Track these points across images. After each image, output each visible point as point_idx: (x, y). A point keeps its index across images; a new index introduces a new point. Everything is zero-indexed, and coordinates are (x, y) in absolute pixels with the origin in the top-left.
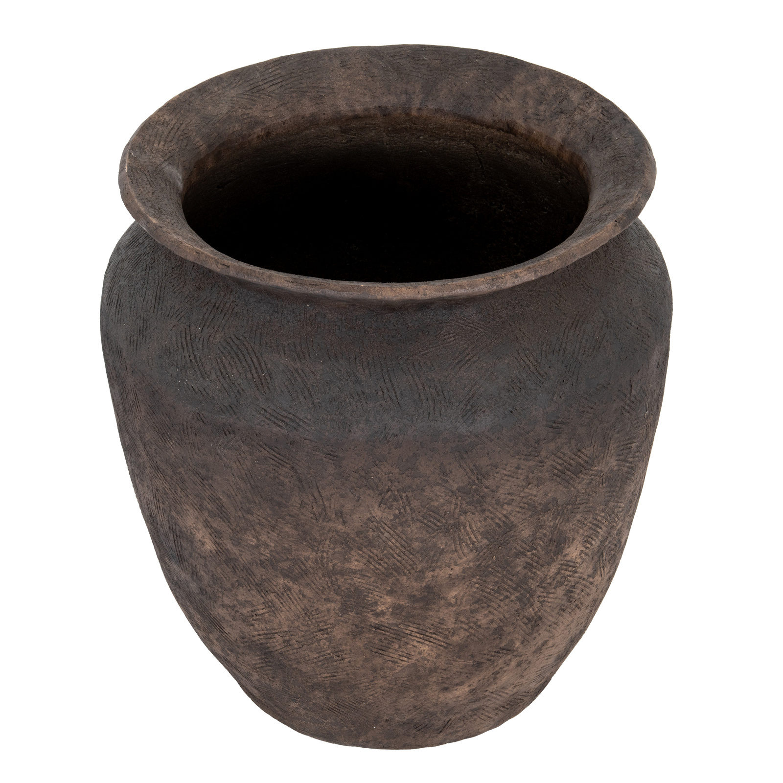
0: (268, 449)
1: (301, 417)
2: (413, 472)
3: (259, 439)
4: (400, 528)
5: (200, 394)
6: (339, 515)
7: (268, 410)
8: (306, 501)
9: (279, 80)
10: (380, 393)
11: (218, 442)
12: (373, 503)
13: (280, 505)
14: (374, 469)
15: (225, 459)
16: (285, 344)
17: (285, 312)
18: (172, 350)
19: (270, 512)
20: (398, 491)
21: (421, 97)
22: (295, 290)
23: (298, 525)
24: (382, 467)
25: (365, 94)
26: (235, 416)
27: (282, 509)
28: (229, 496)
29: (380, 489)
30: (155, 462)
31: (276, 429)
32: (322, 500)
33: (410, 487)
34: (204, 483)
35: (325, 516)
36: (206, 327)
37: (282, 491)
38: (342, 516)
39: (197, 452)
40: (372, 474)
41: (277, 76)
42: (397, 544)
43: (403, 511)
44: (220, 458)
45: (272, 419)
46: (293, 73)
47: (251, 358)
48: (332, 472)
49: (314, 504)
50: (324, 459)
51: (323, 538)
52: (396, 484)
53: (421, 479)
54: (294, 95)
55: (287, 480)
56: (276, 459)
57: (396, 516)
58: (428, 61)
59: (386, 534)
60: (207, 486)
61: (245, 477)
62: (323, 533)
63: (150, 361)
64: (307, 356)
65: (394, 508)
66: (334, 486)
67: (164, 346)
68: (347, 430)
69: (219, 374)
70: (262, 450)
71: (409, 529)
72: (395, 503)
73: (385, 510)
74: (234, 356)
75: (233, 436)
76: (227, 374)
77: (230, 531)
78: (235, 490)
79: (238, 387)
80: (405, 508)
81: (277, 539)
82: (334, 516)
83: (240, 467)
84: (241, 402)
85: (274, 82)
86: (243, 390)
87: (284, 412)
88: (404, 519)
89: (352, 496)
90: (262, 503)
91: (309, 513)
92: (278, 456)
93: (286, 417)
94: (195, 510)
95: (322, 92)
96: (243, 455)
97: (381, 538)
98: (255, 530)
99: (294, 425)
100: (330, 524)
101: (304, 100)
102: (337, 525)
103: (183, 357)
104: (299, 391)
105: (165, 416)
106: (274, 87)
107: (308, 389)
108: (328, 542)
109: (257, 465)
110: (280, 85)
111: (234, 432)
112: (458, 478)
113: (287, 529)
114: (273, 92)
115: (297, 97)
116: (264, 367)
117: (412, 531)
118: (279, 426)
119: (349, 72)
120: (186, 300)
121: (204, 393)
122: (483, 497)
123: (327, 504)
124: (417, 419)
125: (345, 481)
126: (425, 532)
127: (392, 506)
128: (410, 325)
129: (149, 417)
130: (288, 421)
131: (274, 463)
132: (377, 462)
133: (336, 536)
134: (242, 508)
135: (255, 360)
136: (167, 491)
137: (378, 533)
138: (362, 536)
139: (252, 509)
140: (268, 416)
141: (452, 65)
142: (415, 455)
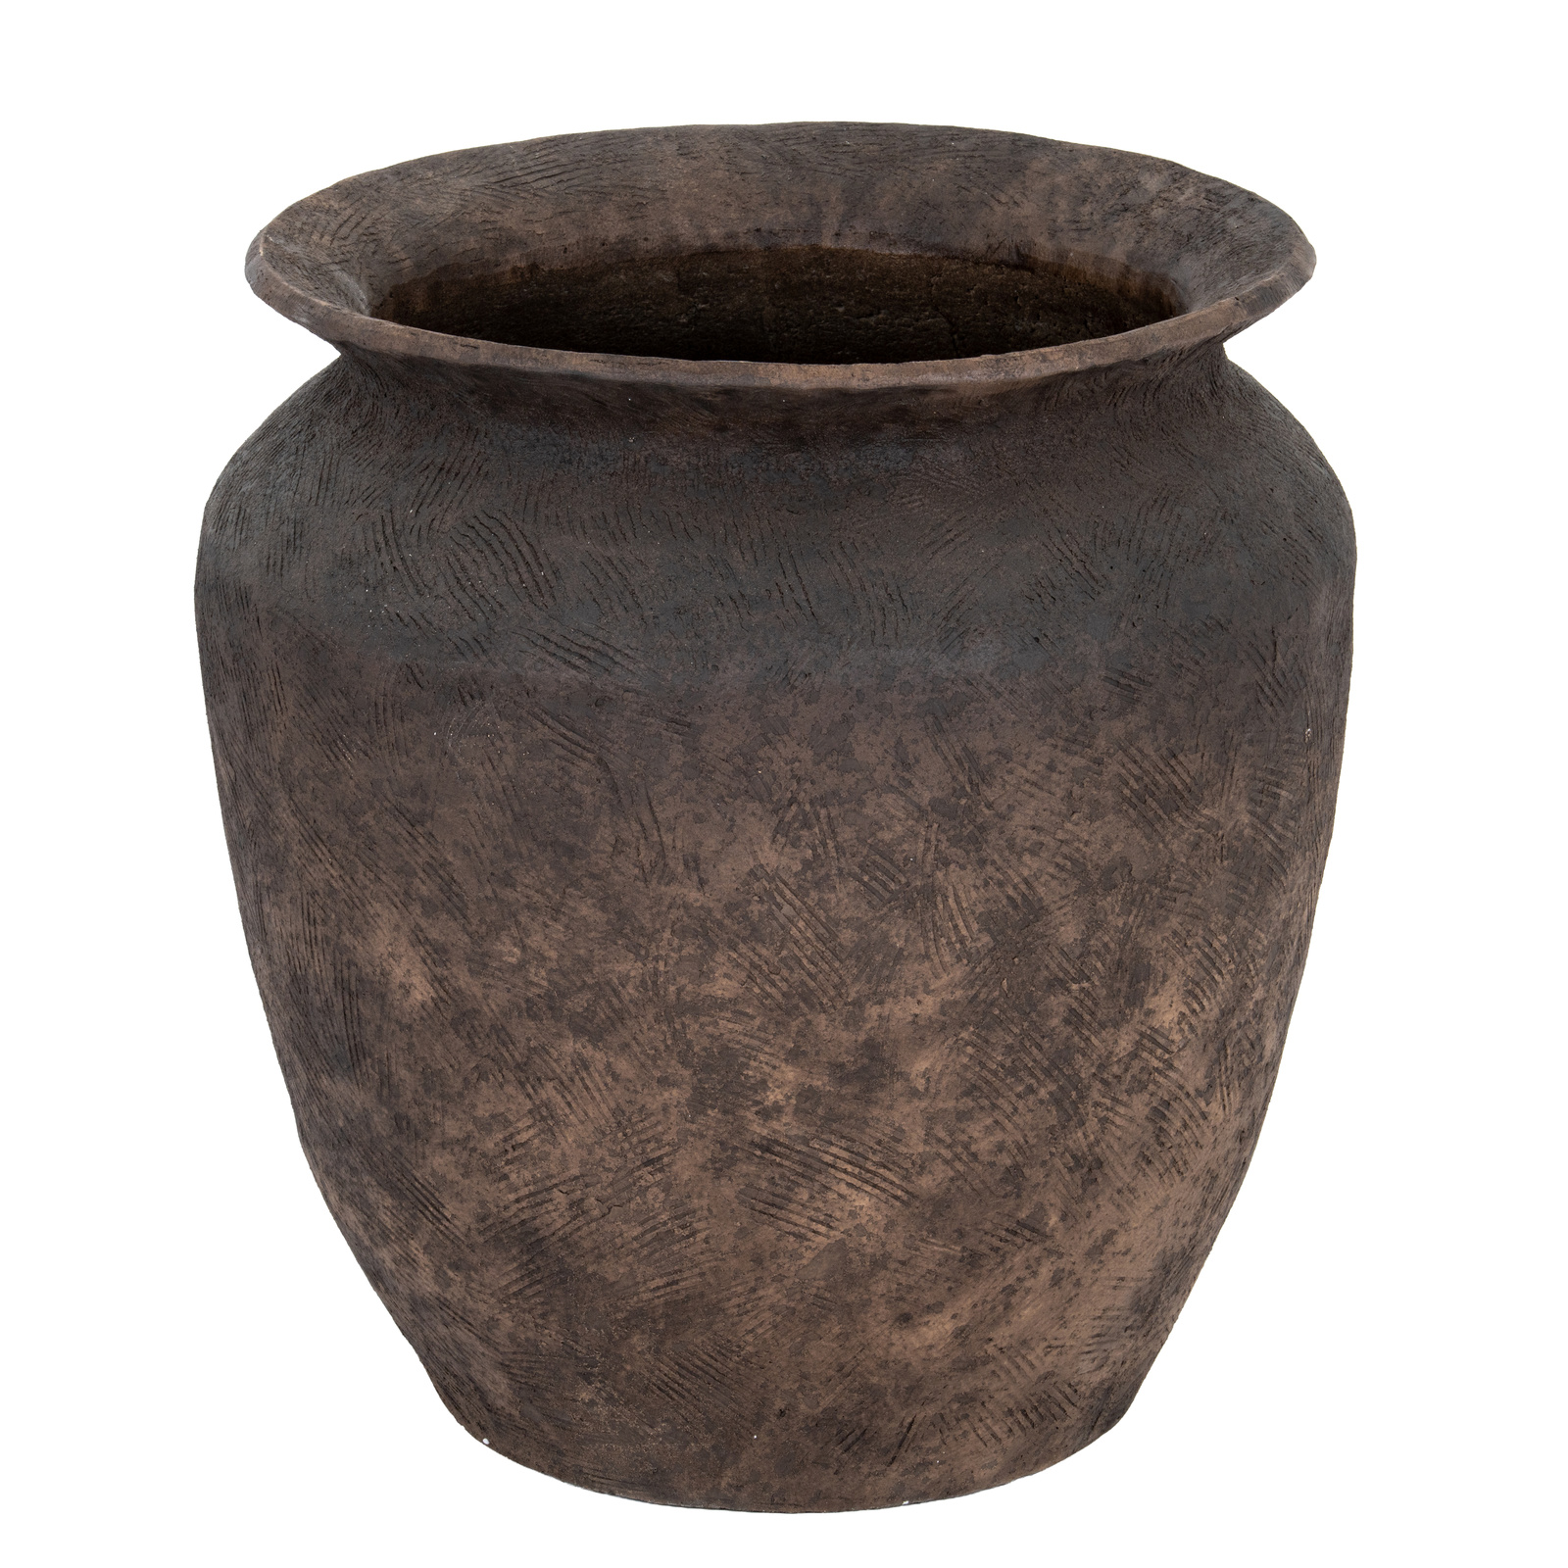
0: (550, 722)
1: (618, 647)
2: (840, 758)
3: (533, 700)
4: (814, 894)
5: (412, 625)
6: (692, 865)
7: (553, 637)
8: (625, 835)
9: (556, 171)
10: (776, 594)
11: (448, 724)
12: (761, 834)
13: (571, 851)
14: (766, 752)
15: (460, 760)
16: (586, 516)
17: (585, 459)
18: (355, 557)
19: (551, 874)
20: (812, 803)
21: (841, 209)
22: (610, 376)
23: (608, 897)
24: (780, 746)
25: (728, 205)
26: (484, 658)
27: (577, 863)
28: (467, 851)
29: (775, 799)
30: (311, 822)
31: (567, 674)
32: (659, 831)
33: (835, 793)
34: (416, 834)
35: (663, 871)
36: (425, 506)
37: (577, 817)
38: (697, 869)
39: (404, 759)
40: (760, 765)
41: (552, 165)
42: (809, 934)
43: (820, 850)
44: (453, 762)
45: (561, 653)
46: (583, 161)
47: (517, 546)
48: (680, 763)
49: (642, 841)
50: (664, 732)
51: (658, 926)
52: (808, 785)
53: (858, 776)
54: (585, 198)
55: (587, 790)
56: (566, 743)
57: (807, 865)
58: (855, 147)
59: (787, 909)
60: (421, 840)
61: (501, 795)
62: (659, 914)
63: (310, 587)
64: (629, 535)
65: (803, 844)
66: (682, 795)
67: (339, 554)
68: (709, 666)
69: (452, 582)
70: (539, 725)
71: (833, 895)
72: (804, 833)
73: (786, 850)
74: (484, 547)
75: (480, 702)
76: (468, 580)
77: (466, 939)
78: (480, 833)
79: (492, 601)
80: (825, 845)
81: (564, 939)
82: (680, 869)
83: (493, 774)
84: (498, 629)
85: (545, 174)
86: (501, 606)
87: (584, 639)
88: (823, 872)
89: (718, 818)
90: (534, 854)
91: (631, 867)
92: (569, 734)
93: (588, 648)
94: (394, 909)
95: (642, 196)
96: (498, 743)
97: (776, 919)
98: (518, 924)
99: (605, 663)
100: (674, 890)
101: (606, 208)
102: (686, 891)
103: (379, 565)
104: (614, 597)
105: (339, 695)
106: (545, 182)
107: (633, 593)
108: (667, 934)
109: (528, 763)
110: (557, 179)
111: (481, 695)
112: (932, 780)
113: (584, 911)
114: (543, 189)
115: (591, 201)
116: (543, 561)
117: (839, 901)
118: (575, 667)
119: (695, 164)
120: (384, 471)
121: (422, 622)
122: (982, 828)
123: (667, 839)
124: (850, 643)
125: (704, 784)
126: (864, 906)
127: (799, 838)
128: (834, 478)
129: (303, 714)
130: (591, 655)
131: (562, 752)
132: (770, 735)
133: (685, 919)
134: (492, 874)
135: (525, 549)
136: (334, 884)
137: (770, 907)
138: (736, 914)
139: (513, 873)
140: (552, 648)
141: (901, 152)
142: (846, 720)
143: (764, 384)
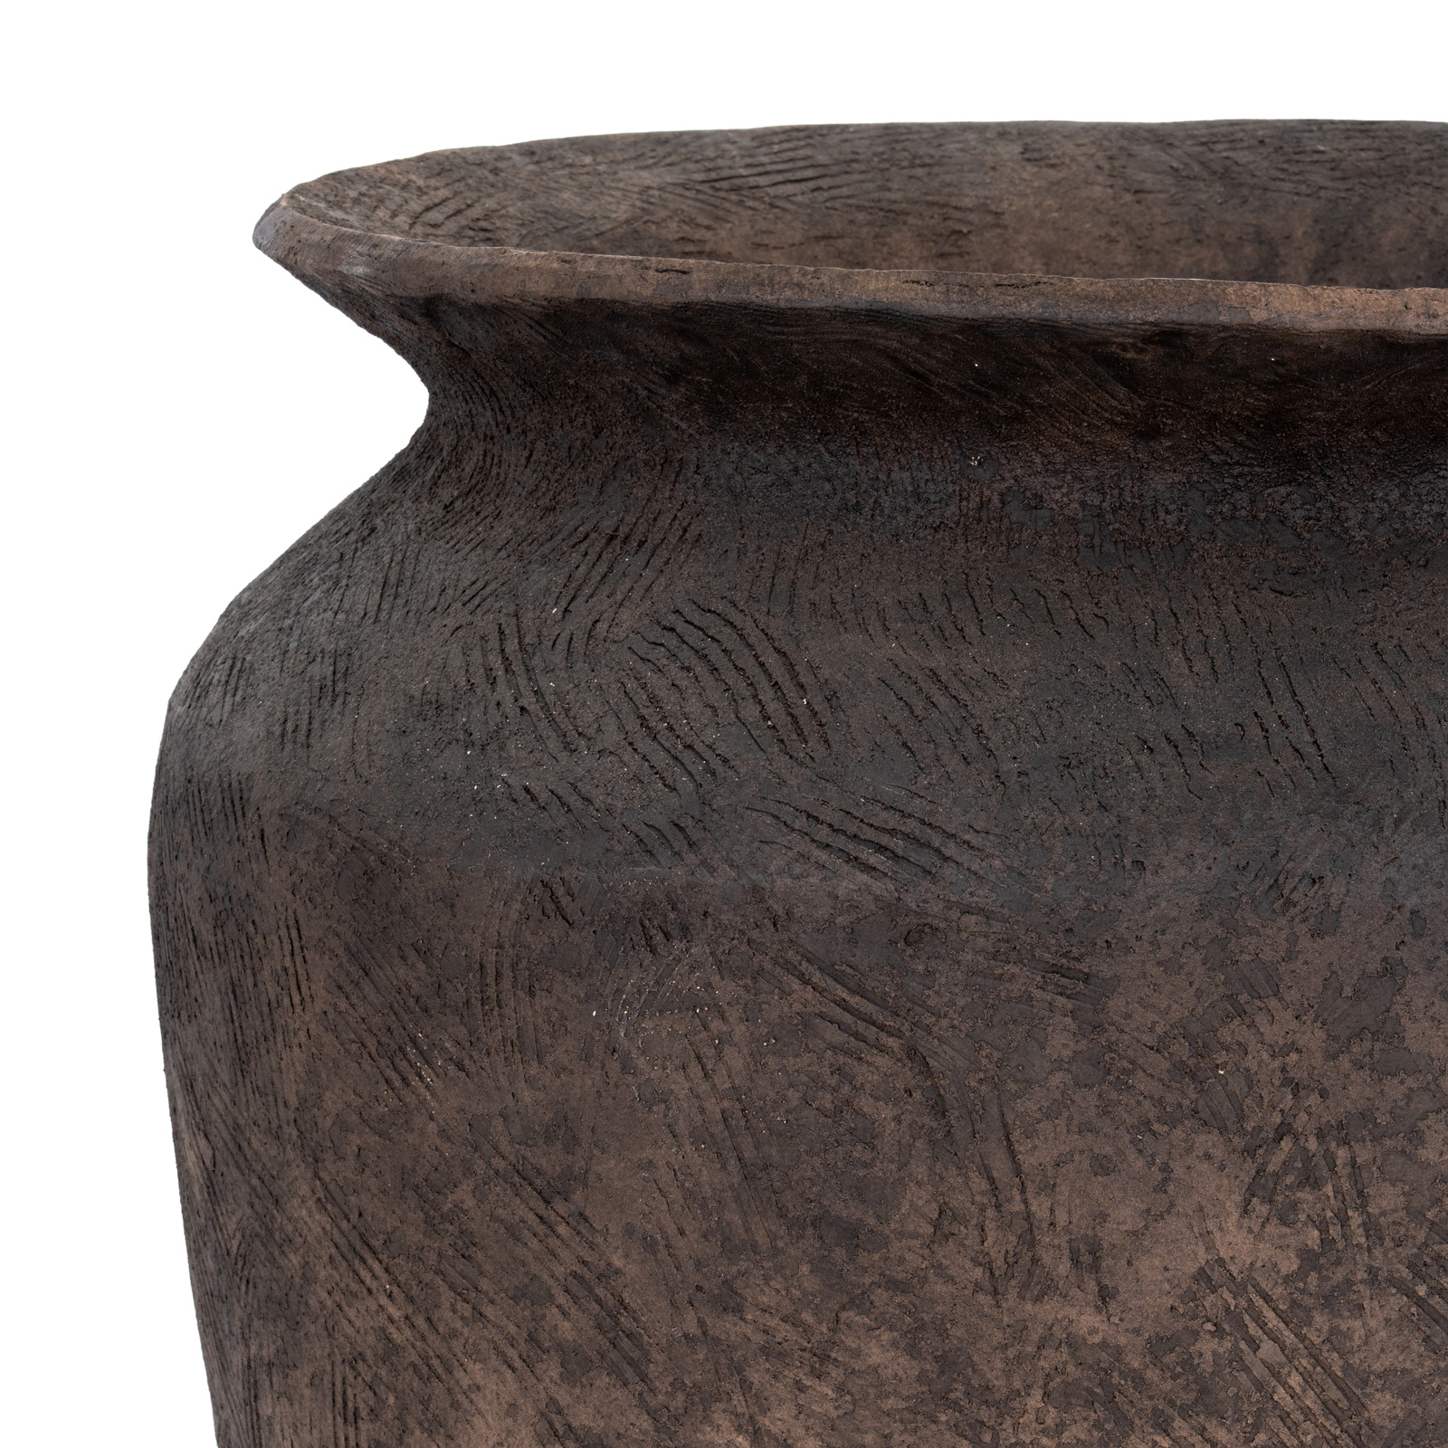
0: (817, 977)
1: (951, 829)
2: (1378, 1046)
3: (785, 937)
4: (1320, 1320)
5: (555, 807)
6: (1086, 1259)
7: (826, 814)
8: (959, 1201)
9: (809, 173)
10: (1255, 732)
11: (619, 991)
12: (1221, 1196)
13: (852, 1236)
14: (1233, 1032)
15: (641, 1062)
16: (887, 601)
17: (886, 502)
18: (447, 697)
19: (812, 1283)
20: (1321, 1135)
21: (1312, 249)
23: (922, 1327)
24: (1261, 1020)
25: (1113, 241)
26: (691, 858)
27: (863, 1258)
28: (650, 1245)
29: (1249, 1127)
30: (354, 1217)
31: (851, 883)
32: (1023, 1190)
33: (1366, 1117)
34: (553, 1217)
35: (1030, 1273)
36: (580, 600)
37: (866, 1166)
38: (1095, 1267)
39: (534, 1070)
40: (1222, 1057)
41: (801, 164)
42: (1310, 1401)
43: (1335, 1231)
44: (627, 1067)
45: (840, 841)
46: (856, 161)
47: (756, 657)
48: (1067, 1053)
49: (991, 1213)
50: (1037, 993)
51: (1017, 1384)
52: (1313, 1100)
53: (1410, 1082)
54: (861, 217)
55: (886, 1112)
56: (848, 1018)
57: (1309, 1259)
58: (1334, 154)
59: (1268, 1348)
60: (562, 1229)
61: (718, 1129)
62: (1019, 1358)
63: (361, 757)
64: (971, 630)
65: (1303, 1217)
66: (1070, 1118)
67: (418, 694)
68: (1127, 861)
69: (632, 724)
70: (796, 985)
71: (1358, 1323)
72: (1305, 1195)
73: (1268, 1229)
74: (693, 661)
75: (683, 945)
76: (664, 719)
77: (645, 1423)
78: (677, 1207)
79: (708, 754)
80: (1344, 1221)
81: (834, 1414)
82: (1064, 1268)
83: (704, 1087)
84: (719, 802)
85: (790, 176)
86: (725, 761)
87: (884, 814)
88: (1339, 1275)
89: (1140, 1164)
90: (780, 1244)
91: (968, 1264)
92: (854, 1001)
93: (892, 832)
94: (509, 1374)
95: (960, 221)
96: (716, 1025)
97: (1247, 1369)
98: (746, 1385)
99: (925, 859)
100: (1050, 1310)
101: (897, 236)
102: (1073, 1313)
103: (493, 704)
104: (943, 739)
105: (412, 956)
106: (790, 188)
107: (979, 732)
108: (1035, 1401)
109: (772, 1062)
110: (811, 184)
111: (685, 931)
113: (876, 1355)
114: (787, 197)
115: (870, 223)
116: (806, 678)
117: (1370, 1334)
118: (869, 869)
119: (1053, 174)
120: (503, 554)
121: (573, 800)
123: (1040, 1207)
124: (1398, 823)
125: (1114, 1095)
126: (1417, 1347)
127: (1294, 1206)
128: (1359, 535)
129: (343, 1005)
130: (898, 844)
131: (839, 1037)
132: (1243, 998)
133: (1071, 1368)
134: (699, 1288)
135: (771, 660)
136: (396, 1335)
137: (1236, 1345)
138: (1170, 1359)
139: (739, 1284)
140: (823, 833)
141: (1417, 161)
142: (1390, 970)
143: (1238, 319)
